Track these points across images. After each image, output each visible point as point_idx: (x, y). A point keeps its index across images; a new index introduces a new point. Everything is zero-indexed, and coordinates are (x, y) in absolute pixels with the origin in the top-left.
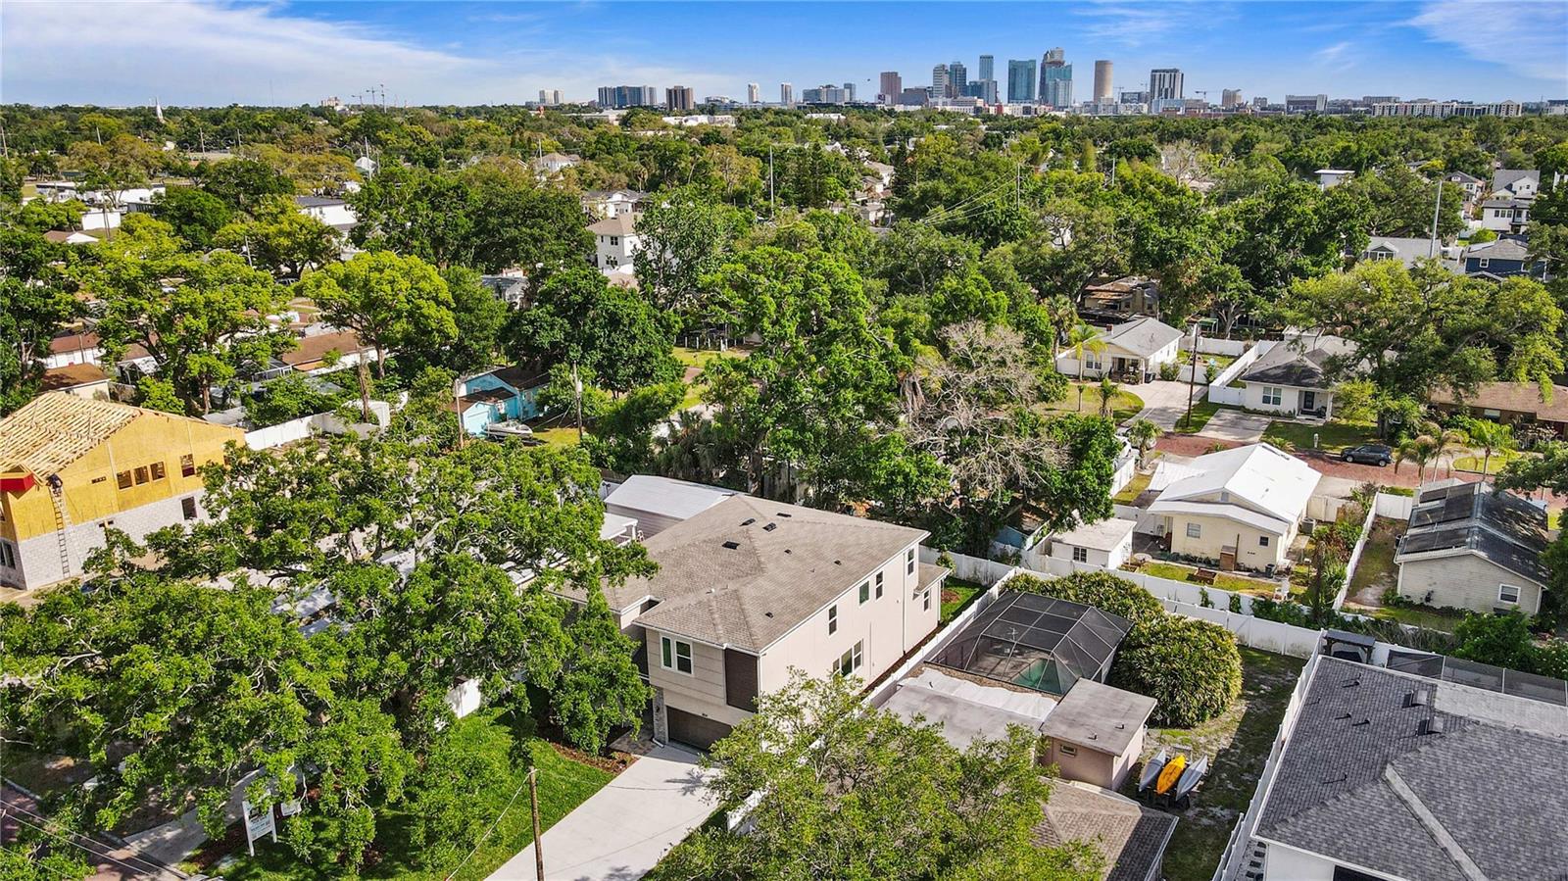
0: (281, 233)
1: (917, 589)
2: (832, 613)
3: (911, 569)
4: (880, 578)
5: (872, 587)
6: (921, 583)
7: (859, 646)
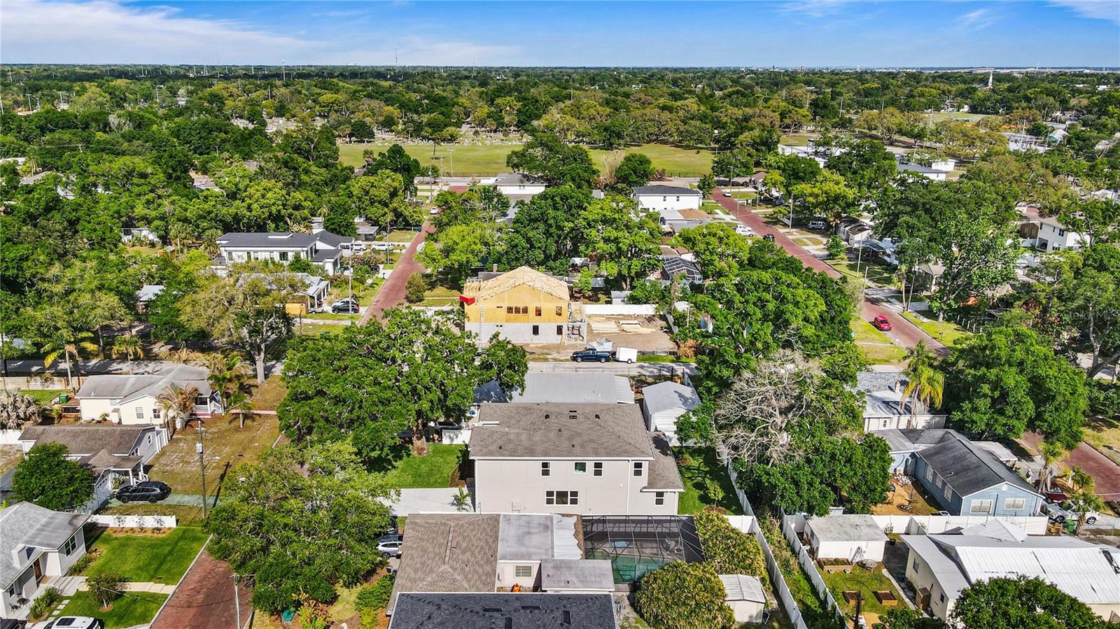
1: (645, 488)
2: (545, 465)
3: (638, 473)
4: (598, 465)
5: (590, 467)
6: (651, 484)
7: (574, 494)
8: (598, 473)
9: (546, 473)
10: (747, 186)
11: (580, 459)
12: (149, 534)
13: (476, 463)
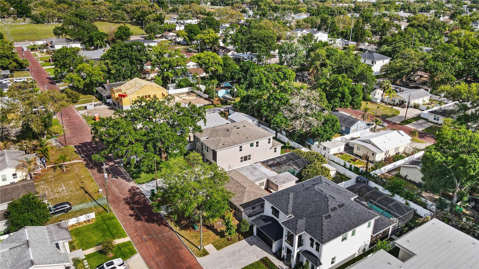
0: (207, 39)
1: (271, 147)
2: (241, 147)
3: (269, 142)
4: (257, 143)
5: (255, 144)
6: (273, 146)
7: (250, 156)
8: (257, 146)
9: (241, 150)
10: (162, 38)
11: (251, 142)
12: (85, 224)
13: (217, 153)
